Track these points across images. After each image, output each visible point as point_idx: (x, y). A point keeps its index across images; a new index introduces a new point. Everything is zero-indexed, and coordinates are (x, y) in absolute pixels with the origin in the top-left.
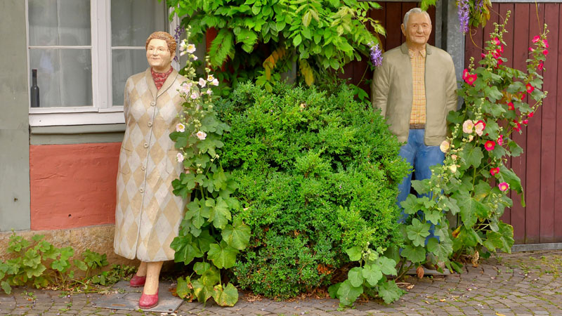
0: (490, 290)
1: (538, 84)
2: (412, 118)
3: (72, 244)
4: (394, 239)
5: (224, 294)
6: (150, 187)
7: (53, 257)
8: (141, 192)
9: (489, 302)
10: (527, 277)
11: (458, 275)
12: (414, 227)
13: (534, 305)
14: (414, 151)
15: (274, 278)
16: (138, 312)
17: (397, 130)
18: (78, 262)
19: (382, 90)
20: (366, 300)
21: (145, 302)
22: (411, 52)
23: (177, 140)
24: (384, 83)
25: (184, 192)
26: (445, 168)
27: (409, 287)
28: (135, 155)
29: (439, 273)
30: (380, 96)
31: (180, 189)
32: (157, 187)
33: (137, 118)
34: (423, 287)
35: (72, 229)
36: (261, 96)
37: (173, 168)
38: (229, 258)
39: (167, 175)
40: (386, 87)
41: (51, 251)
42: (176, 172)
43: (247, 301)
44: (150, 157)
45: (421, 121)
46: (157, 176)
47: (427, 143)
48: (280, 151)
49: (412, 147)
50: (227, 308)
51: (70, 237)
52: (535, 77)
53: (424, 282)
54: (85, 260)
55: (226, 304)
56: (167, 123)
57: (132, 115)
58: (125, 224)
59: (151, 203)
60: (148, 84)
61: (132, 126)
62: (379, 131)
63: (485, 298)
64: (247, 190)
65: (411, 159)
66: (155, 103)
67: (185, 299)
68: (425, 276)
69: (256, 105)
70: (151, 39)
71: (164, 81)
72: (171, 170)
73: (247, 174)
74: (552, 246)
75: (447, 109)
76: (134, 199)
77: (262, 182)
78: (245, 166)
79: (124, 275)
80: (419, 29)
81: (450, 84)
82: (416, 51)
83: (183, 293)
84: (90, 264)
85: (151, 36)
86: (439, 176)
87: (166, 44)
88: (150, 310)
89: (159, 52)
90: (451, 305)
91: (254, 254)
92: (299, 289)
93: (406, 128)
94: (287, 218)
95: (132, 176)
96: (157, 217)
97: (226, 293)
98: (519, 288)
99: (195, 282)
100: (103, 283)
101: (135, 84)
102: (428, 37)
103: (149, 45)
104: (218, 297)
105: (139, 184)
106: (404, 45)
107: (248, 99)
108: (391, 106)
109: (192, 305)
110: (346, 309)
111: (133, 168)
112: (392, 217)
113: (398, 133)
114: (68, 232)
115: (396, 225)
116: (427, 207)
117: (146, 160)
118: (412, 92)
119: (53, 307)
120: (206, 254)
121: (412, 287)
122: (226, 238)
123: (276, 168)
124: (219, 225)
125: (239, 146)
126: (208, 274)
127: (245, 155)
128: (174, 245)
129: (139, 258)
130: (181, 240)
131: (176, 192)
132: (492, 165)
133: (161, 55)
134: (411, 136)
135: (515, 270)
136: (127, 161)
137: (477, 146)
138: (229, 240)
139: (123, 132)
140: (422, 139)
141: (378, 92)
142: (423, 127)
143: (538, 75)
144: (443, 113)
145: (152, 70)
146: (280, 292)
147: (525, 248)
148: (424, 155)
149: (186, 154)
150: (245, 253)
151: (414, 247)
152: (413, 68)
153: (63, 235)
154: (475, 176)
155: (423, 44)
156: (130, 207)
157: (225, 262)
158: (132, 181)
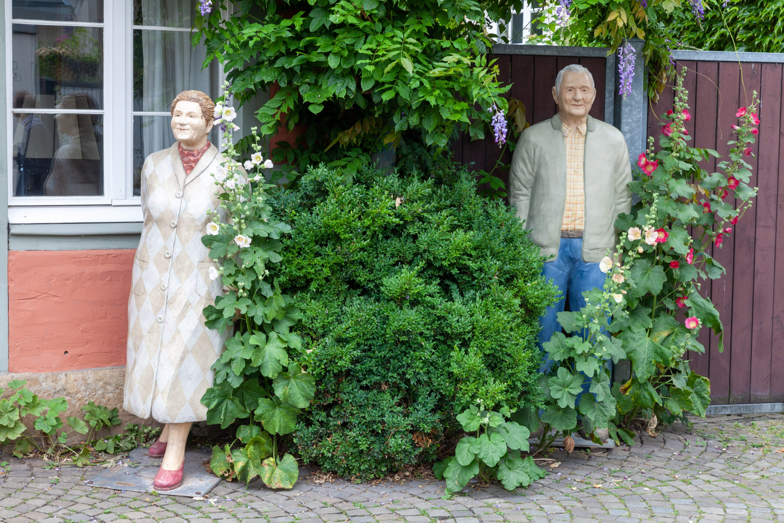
0: (667, 472)
1: (745, 176)
2: (564, 222)
3: (68, 394)
4: (531, 397)
5: (278, 471)
6: (172, 314)
7: (37, 412)
8: (160, 321)
9: (665, 490)
10: (724, 452)
11: (627, 448)
12: (560, 380)
13: (727, 494)
14: (567, 270)
15: (351, 450)
16: (151, 494)
17: (541, 239)
18: (75, 420)
19: (523, 181)
20: (486, 483)
21: (163, 481)
22: (565, 128)
23: (212, 246)
24: (526, 172)
25: (221, 324)
26: (606, 296)
27: (553, 466)
28: (152, 267)
29: (598, 445)
30: (520, 190)
31: (216, 320)
32: (183, 314)
33: (156, 214)
34: (573, 466)
35: (69, 373)
36: (338, 185)
37: (206, 288)
38: (286, 420)
39: (198, 298)
40: (529, 177)
41: (33, 404)
42: (210, 294)
43: (313, 482)
44: (173, 271)
45: (578, 227)
46: (182, 299)
47: (586, 258)
48: (364, 267)
49: (565, 265)
50: (281, 493)
51: (66, 382)
52: (741, 166)
53: (576, 458)
54: (86, 418)
55: (282, 485)
56: (199, 223)
57: (149, 210)
58: (137, 368)
59: (174, 338)
60: (174, 166)
61: (149, 226)
62: (511, 240)
63: (659, 483)
64: (315, 321)
65: (563, 281)
66: (181, 194)
67: (223, 478)
68: (576, 448)
69: (331, 200)
70: (178, 100)
71: (196, 161)
72: (203, 291)
73: (315, 299)
74: (767, 407)
75: (615, 210)
76: (150, 332)
77: (337, 310)
78: (313, 287)
79: (143, 439)
80: (575, 94)
81: (621, 174)
82: (573, 127)
83: (219, 468)
84: (93, 423)
85: (177, 97)
86: (598, 307)
87: (199, 108)
88: (169, 492)
89: (189, 120)
90: (609, 492)
91: (324, 414)
92: (387, 466)
93: (556, 237)
94: (370, 364)
95: (148, 297)
96: (182, 359)
97: (282, 469)
98: (711, 469)
99: (236, 453)
100: (111, 451)
101: (155, 166)
102: (589, 107)
103: (175, 110)
104: (268, 475)
105: (157, 310)
106: (556, 117)
107: (319, 190)
108: (535, 203)
109: (231, 487)
110: (454, 497)
111: (149, 287)
112: (529, 364)
113: (545, 243)
114: (62, 376)
115: (534, 377)
116: (579, 352)
117: (167, 275)
118: (564, 185)
119: (31, 485)
120: (253, 414)
121: (557, 465)
122: (279, 391)
123: (359, 291)
124: (269, 372)
125: (304, 259)
126: (256, 443)
127: (313, 271)
128: (207, 398)
129: (155, 417)
130: (217, 392)
131: (211, 324)
132: (679, 292)
133: (192, 125)
134: (563, 248)
135: (710, 442)
136: (141, 276)
137: (657, 263)
138: (284, 393)
139: (137, 235)
140: (580, 253)
141: (517, 184)
142: (580, 235)
143: (745, 164)
144: (610, 215)
145: (179, 146)
146: (360, 470)
147: (729, 409)
148: (581, 275)
149: (221, 268)
150: (310, 413)
151: (559, 409)
152: (568, 150)
153: (55, 381)
154: (655, 307)
155: (583, 116)
156: (143, 343)
157: (280, 426)
158: (148, 305)
